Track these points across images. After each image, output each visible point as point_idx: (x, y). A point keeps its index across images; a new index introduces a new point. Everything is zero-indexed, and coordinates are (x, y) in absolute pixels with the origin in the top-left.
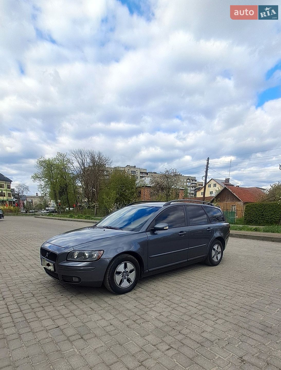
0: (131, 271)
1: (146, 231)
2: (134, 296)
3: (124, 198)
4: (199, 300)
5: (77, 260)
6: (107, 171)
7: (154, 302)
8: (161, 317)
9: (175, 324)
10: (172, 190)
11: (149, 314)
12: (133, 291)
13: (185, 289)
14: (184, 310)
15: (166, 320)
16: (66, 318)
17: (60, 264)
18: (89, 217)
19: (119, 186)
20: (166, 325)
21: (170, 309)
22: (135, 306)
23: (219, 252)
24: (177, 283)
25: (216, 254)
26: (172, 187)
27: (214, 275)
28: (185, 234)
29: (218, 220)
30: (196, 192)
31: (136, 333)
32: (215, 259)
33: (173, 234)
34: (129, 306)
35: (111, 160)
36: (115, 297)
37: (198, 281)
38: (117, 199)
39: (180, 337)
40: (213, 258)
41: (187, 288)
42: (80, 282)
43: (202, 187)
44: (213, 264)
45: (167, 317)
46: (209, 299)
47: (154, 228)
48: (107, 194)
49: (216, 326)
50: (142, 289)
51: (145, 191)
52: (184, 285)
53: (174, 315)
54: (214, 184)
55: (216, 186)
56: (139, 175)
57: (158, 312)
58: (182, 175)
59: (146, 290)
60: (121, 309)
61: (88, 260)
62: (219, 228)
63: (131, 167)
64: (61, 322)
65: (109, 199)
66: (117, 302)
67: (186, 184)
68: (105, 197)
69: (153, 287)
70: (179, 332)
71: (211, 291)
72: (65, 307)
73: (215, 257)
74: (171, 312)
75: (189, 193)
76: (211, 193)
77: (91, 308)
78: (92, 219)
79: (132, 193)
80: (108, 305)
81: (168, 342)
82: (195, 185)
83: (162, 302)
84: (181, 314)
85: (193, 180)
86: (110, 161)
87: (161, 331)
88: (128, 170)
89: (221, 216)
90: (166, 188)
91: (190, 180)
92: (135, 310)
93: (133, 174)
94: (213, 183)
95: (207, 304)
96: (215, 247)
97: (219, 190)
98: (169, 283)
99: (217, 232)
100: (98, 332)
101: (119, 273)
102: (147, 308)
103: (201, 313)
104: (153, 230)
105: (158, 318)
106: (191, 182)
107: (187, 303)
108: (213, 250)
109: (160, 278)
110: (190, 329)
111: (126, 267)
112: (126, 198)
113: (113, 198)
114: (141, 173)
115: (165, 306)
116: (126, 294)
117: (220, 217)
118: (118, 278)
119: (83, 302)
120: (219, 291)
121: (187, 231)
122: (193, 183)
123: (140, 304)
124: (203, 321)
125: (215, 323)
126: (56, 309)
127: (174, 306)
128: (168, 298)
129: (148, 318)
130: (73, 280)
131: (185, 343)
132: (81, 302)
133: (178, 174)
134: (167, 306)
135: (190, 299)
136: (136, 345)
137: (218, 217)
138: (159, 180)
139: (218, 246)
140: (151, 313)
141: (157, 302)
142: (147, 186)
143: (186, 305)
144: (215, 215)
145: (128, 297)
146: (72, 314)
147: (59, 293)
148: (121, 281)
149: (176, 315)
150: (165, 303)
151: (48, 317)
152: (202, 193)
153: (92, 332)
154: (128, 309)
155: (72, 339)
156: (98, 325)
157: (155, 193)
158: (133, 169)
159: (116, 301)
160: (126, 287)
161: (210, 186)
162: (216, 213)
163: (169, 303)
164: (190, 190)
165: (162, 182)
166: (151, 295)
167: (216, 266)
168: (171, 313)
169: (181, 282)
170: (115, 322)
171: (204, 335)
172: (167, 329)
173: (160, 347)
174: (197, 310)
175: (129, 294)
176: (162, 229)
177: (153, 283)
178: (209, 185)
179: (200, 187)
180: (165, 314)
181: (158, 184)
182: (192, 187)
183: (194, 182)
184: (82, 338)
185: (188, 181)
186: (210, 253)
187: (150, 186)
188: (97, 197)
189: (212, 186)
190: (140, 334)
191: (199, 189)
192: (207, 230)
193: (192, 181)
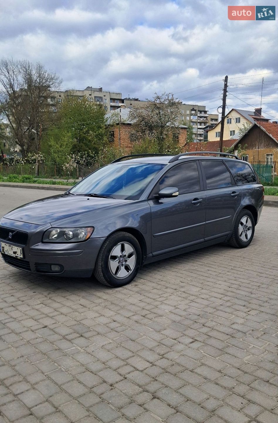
0: (130, 256)
1: (148, 199)
2: (136, 289)
3: (86, 145)
4: (225, 290)
5: (57, 241)
6: (53, 98)
7: (164, 294)
8: (177, 310)
9: (196, 317)
10: (167, 130)
11: (161, 308)
12: (133, 284)
13: (204, 278)
14: (206, 302)
15: (184, 313)
16: (52, 317)
17: (33, 247)
18: (29, 178)
19: (76, 124)
20: (185, 318)
21: (187, 301)
22: (140, 301)
23: (249, 228)
24: (193, 272)
25: (244, 231)
26: (167, 124)
27: (243, 259)
28: (200, 202)
29: (246, 179)
30: (207, 132)
31: (149, 328)
32: (243, 238)
33: (176, 205)
34: (131, 300)
35: (60, 78)
36: (110, 291)
37: (221, 268)
38: (75, 147)
39: (205, 330)
40: (240, 236)
41: (206, 277)
42: (63, 272)
43: (216, 122)
44: (241, 245)
45: (185, 310)
46: (238, 288)
47: (159, 194)
48: (57, 138)
49: (249, 317)
50: (145, 281)
51: (121, 132)
52: (201, 273)
53: (194, 308)
54: (237, 119)
55: (239, 122)
56: (108, 103)
57: (172, 306)
58: (183, 103)
59: (151, 281)
60: (122, 304)
61: (73, 240)
62: (248, 192)
63: (95, 90)
64: (47, 322)
65: (61, 147)
66: (115, 297)
67: (190, 118)
68: (52, 143)
69: (160, 277)
70: (203, 325)
71: (240, 280)
72: (45, 306)
73: (244, 235)
74: (189, 304)
75: (195, 134)
76: (232, 133)
77: (82, 305)
78: (35, 182)
79: (100, 137)
80: (103, 300)
81: (191, 335)
82: (205, 119)
83: (175, 294)
84: (202, 306)
85: (201, 112)
86: (58, 81)
87: (180, 324)
88: (90, 95)
89: (250, 175)
90: (157, 126)
91: (195, 110)
92: (142, 305)
93: (98, 103)
94: (234, 115)
95: (236, 294)
96: (244, 220)
97: (245, 128)
98: (181, 272)
99: (245, 198)
100: (100, 329)
101: (114, 258)
102: (157, 302)
103: (228, 304)
104: (157, 198)
105: (173, 311)
106: (199, 115)
107: (209, 294)
108: (240, 225)
109: (167, 266)
110: (216, 321)
111: (123, 249)
112: (89, 144)
113: (67, 144)
114: (113, 100)
115: (180, 298)
116: (124, 287)
117: (248, 175)
118: (113, 265)
119: (67, 299)
120: (250, 279)
121: (204, 197)
122: (201, 117)
123: (146, 297)
124: (232, 313)
125: (248, 315)
126: (33, 309)
127: (192, 298)
128: (183, 290)
129: (160, 312)
130: (51, 270)
131: (212, 336)
132: (65, 299)
133: (177, 101)
134: (183, 299)
135: (213, 290)
136: (151, 339)
137: (246, 176)
138: (144, 113)
139: (247, 218)
140: (163, 307)
141: (169, 294)
142: (124, 124)
143: (208, 296)
144: (241, 172)
145: (127, 290)
146: (58, 313)
147: (28, 289)
148: (118, 269)
149: (196, 308)
150: (180, 295)
151: (27, 317)
152: (217, 133)
153: (92, 330)
154: (131, 304)
155: (69, 337)
156: (98, 322)
157: (138, 136)
158: (97, 94)
159: (113, 295)
160: (125, 278)
161: (229, 122)
162: (241, 169)
163: (184, 295)
164: (197, 129)
165: (149, 116)
166: (159, 287)
167: (246, 249)
168: (189, 306)
169: (198, 270)
170: (118, 318)
171: (234, 326)
172: (187, 322)
173: (181, 340)
174: (224, 301)
175: (128, 286)
176: (170, 196)
177: (158, 273)
178: (228, 120)
179: (214, 122)
180: (183, 307)
181: (143, 120)
182: (200, 123)
183: (203, 114)
184: (82, 336)
185: (193, 112)
186: (236, 229)
187: (129, 122)
188: (39, 144)
189: (233, 121)
190: (154, 329)
191: (212, 127)
192: (231, 196)
193: (199, 113)
